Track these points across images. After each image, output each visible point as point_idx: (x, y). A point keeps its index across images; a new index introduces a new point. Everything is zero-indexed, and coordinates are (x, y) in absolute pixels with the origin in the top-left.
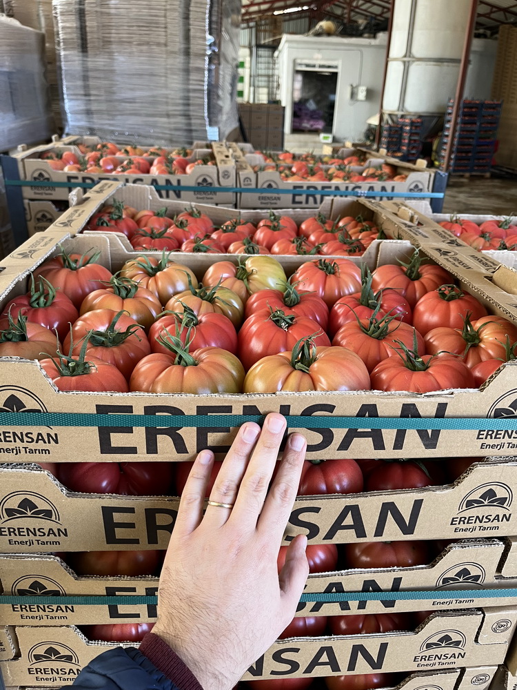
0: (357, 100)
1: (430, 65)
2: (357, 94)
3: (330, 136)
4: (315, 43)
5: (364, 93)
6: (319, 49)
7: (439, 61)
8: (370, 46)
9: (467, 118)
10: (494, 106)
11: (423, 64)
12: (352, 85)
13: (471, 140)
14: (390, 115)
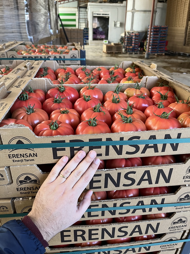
0: (117, 27)
1: (142, 13)
2: (117, 25)
3: (107, 41)
4: (100, 5)
5: (119, 24)
6: (102, 8)
7: (145, 11)
8: (121, 6)
9: (155, 33)
10: (165, 28)
11: (139, 12)
12: (114, 21)
13: (157, 41)
14: (128, 32)
